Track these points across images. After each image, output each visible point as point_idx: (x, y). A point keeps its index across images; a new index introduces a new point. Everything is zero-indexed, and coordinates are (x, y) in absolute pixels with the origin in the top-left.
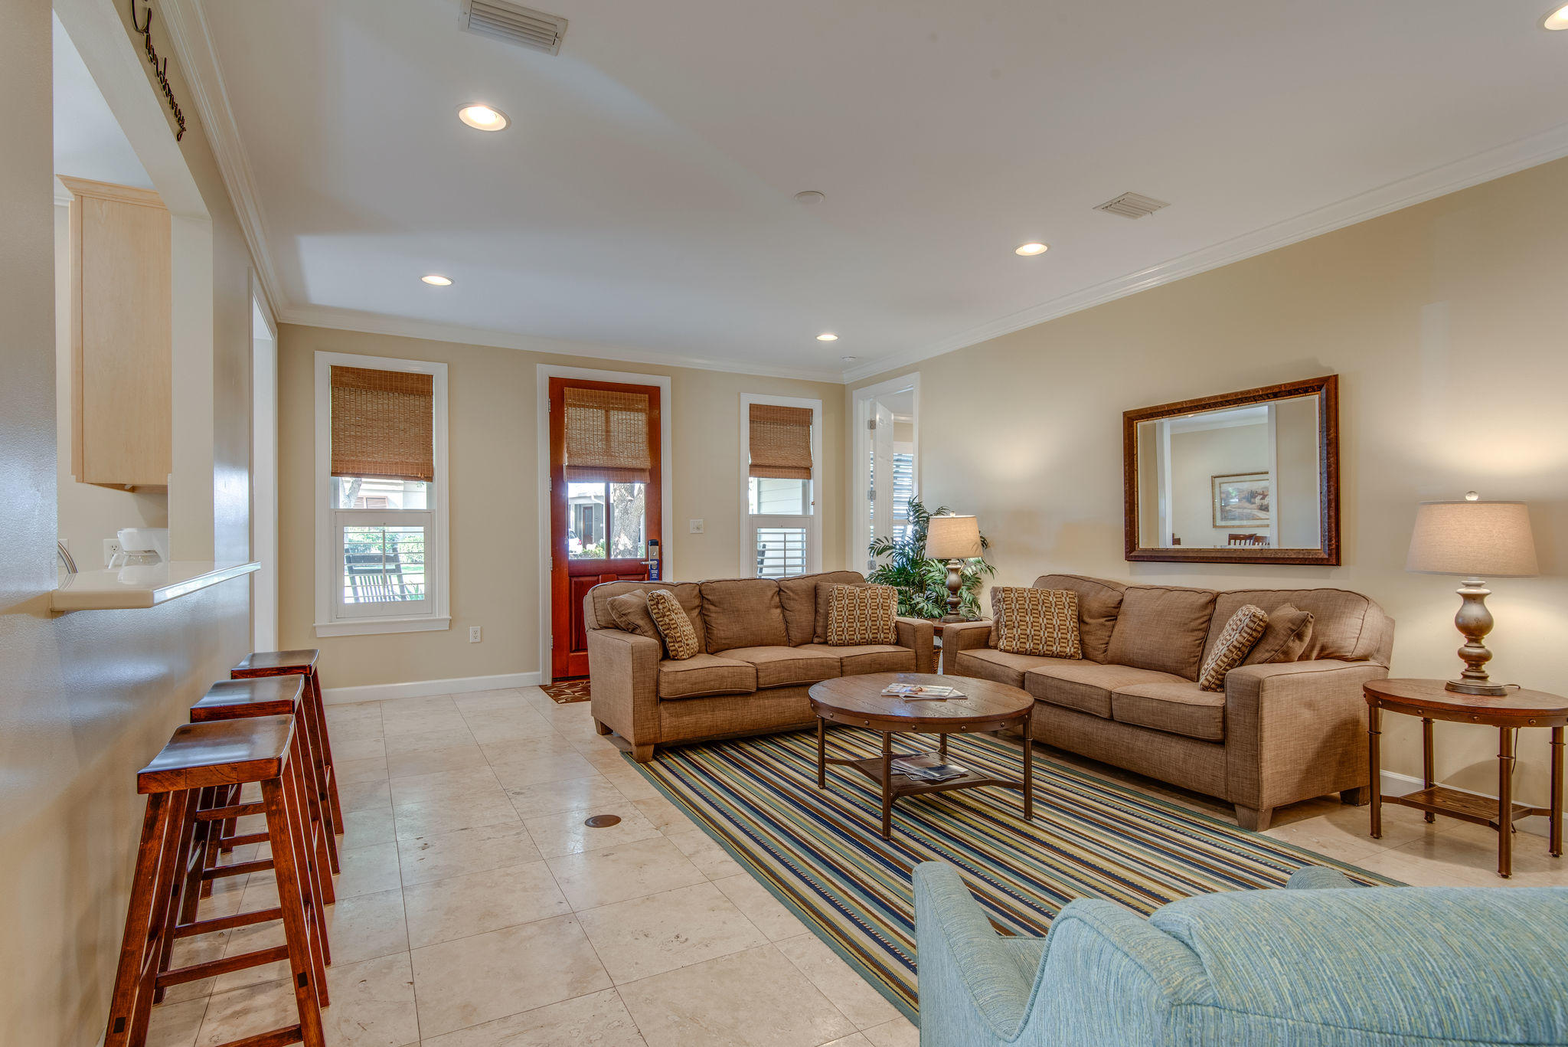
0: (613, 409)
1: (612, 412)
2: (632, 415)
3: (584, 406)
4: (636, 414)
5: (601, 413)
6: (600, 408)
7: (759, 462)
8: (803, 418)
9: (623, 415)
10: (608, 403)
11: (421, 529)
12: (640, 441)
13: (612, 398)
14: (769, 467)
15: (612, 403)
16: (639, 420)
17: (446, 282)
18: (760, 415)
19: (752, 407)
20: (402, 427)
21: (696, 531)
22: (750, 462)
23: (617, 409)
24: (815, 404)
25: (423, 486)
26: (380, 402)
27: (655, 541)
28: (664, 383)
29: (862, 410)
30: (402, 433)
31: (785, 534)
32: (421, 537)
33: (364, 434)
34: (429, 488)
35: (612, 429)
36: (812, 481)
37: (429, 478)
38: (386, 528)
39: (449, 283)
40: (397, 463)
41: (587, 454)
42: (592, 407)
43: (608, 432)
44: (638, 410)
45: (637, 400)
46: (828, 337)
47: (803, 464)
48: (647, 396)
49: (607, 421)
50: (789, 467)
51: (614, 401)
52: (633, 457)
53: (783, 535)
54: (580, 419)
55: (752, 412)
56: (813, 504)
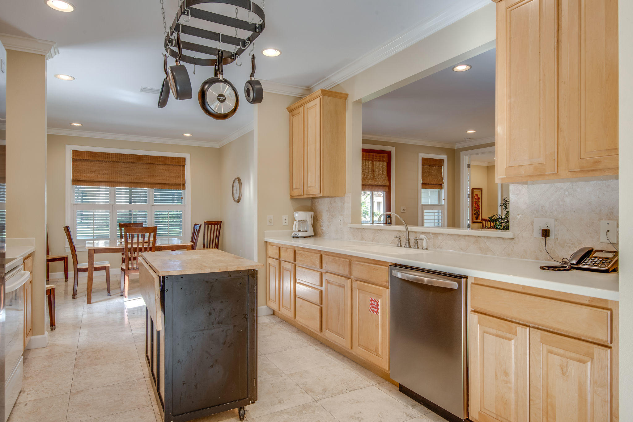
0: (375, 161)
2: (382, 163)
5: (371, 162)
6: (371, 160)
7: (425, 182)
8: (440, 163)
9: (379, 163)
10: (374, 158)
12: (384, 174)
14: (429, 184)
15: (375, 158)
16: (384, 165)
18: (426, 162)
19: (423, 159)
21: (403, 212)
22: (422, 182)
23: (377, 161)
24: (444, 157)
28: (392, 149)
29: (465, 159)
31: (435, 212)
35: (375, 169)
36: (443, 191)
42: (368, 160)
43: (373, 170)
44: (384, 161)
45: (383, 157)
47: (440, 183)
48: (387, 155)
49: (373, 166)
50: (436, 184)
51: (376, 157)
52: (382, 181)
53: (434, 213)
55: (423, 161)
56: (444, 200)
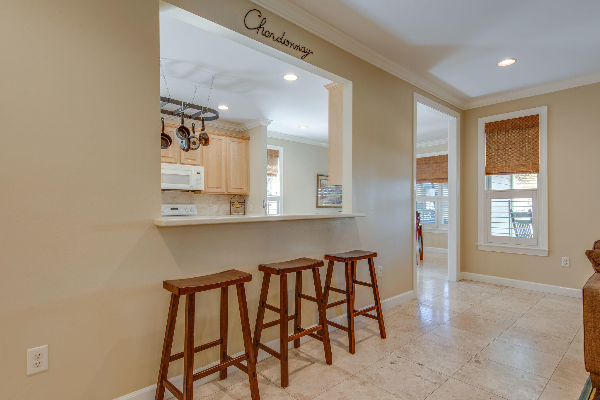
25: (535, 175)
26: (510, 135)
30: (521, 149)
33: (501, 153)
34: (538, 177)
37: (537, 171)
38: (512, 200)
40: (518, 165)
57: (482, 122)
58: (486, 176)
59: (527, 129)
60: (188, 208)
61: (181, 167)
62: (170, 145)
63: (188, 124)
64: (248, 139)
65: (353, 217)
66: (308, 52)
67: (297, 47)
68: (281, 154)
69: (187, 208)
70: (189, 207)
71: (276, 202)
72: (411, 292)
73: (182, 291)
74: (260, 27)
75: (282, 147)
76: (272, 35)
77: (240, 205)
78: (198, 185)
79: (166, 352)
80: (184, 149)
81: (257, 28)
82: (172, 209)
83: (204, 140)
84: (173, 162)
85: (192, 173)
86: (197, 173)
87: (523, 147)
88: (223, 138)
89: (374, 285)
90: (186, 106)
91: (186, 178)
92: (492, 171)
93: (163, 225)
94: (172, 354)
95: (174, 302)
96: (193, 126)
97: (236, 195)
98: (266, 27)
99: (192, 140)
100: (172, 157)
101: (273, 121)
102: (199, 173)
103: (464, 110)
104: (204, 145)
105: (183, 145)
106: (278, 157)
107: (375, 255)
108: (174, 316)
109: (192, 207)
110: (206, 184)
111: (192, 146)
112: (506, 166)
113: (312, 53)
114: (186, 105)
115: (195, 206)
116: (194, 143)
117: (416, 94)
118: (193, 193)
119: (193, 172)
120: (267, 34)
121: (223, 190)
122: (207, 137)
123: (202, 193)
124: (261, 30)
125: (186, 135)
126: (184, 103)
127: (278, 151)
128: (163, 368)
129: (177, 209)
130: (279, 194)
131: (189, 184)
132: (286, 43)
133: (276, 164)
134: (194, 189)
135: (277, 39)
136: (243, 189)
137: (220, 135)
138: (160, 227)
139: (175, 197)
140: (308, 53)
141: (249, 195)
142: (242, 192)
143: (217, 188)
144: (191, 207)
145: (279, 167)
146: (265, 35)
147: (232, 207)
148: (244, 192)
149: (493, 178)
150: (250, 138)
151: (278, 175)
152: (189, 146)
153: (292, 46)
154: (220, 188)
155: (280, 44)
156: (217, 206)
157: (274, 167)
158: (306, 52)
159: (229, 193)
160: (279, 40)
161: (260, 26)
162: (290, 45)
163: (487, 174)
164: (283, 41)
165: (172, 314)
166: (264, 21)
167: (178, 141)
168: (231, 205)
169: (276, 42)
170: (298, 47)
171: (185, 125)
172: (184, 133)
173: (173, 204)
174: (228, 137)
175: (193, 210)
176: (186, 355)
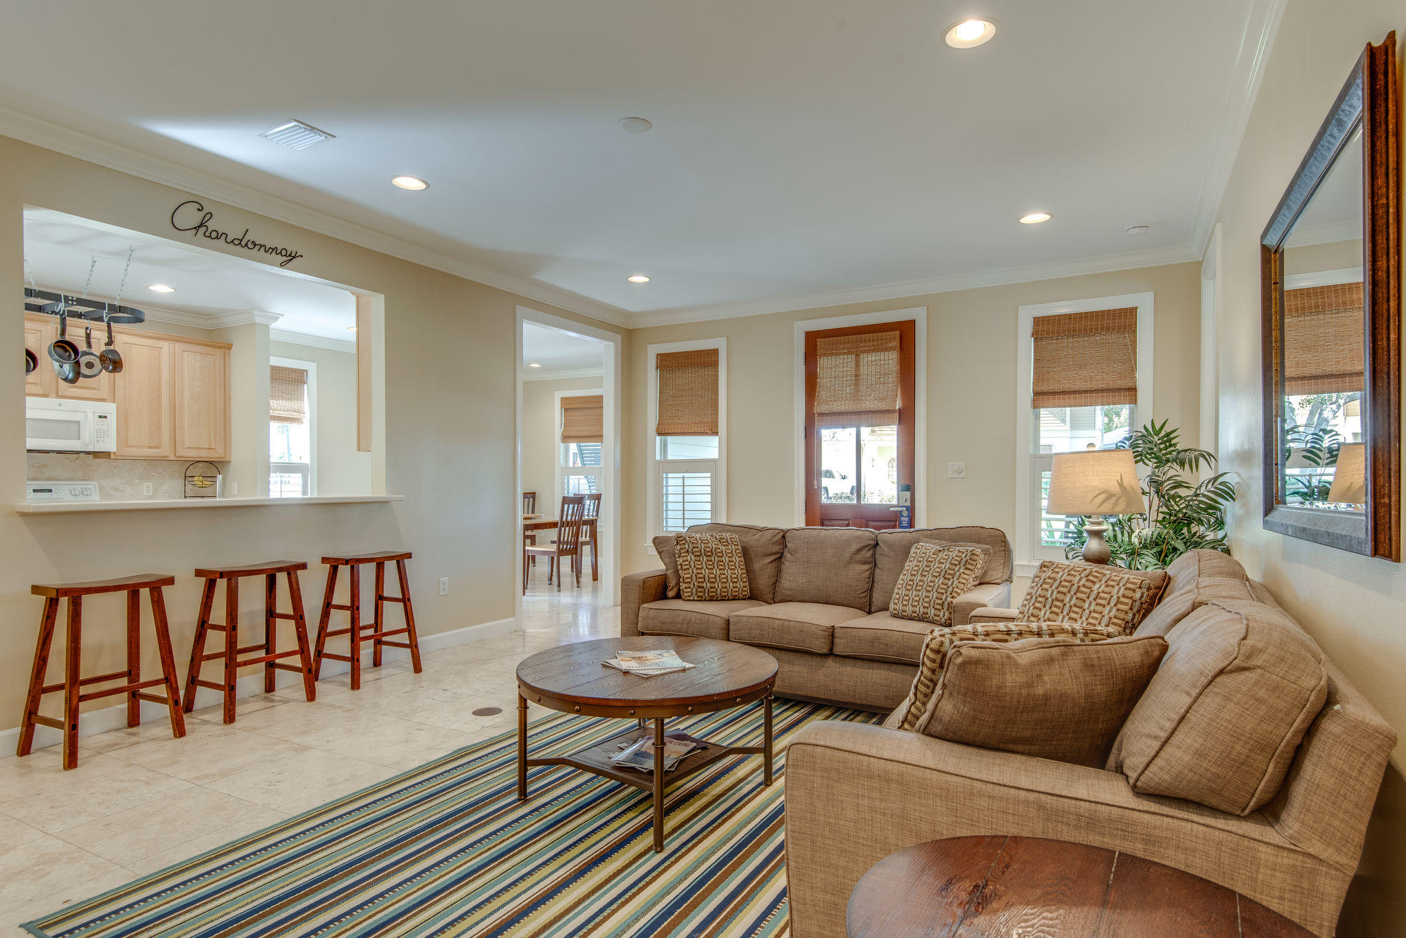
0: (861, 352)
1: (862, 356)
2: (882, 355)
3: (832, 354)
4: (887, 353)
5: (852, 358)
6: (849, 353)
7: (1045, 388)
8: (1124, 321)
9: (872, 357)
10: (857, 347)
11: (709, 475)
12: (890, 380)
13: (861, 341)
14: (1064, 393)
15: (861, 347)
16: (890, 360)
17: (645, 279)
18: (1050, 329)
19: (1039, 320)
20: (700, 393)
21: (956, 475)
22: (1033, 388)
23: (865, 352)
25: (715, 439)
26: (686, 375)
27: (908, 486)
28: (919, 315)
30: (700, 398)
32: (708, 482)
33: (676, 402)
34: (718, 442)
35: (862, 373)
37: (716, 433)
38: (686, 475)
39: (647, 280)
40: (695, 423)
41: (835, 401)
42: (843, 353)
43: (857, 376)
44: (890, 349)
45: (886, 339)
46: (1035, 218)
47: (1123, 383)
48: (900, 332)
49: (857, 365)
50: (1097, 391)
51: (862, 344)
52: (880, 400)
54: (832, 367)
55: (1038, 327)
57: (652, 352)
58: (658, 438)
59: (706, 369)
60: (78, 488)
61: (60, 405)
62: (34, 368)
63: (76, 333)
64: (229, 347)
65: (388, 502)
66: (293, 255)
67: (271, 250)
68: (312, 378)
69: (74, 490)
70: (78, 486)
71: (300, 475)
72: (512, 619)
73: (61, 592)
74: (199, 227)
75: (315, 364)
76: (224, 236)
77: (208, 483)
78: (103, 441)
79: (36, 679)
80: (66, 379)
81: (195, 228)
82: (35, 491)
83: (113, 362)
84: (41, 392)
85: (87, 416)
86: (100, 417)
87: (701, 396)
88: (166, 345)
89: (405, 600)
90: (70, 302)
91: (73, 427)
92: (668, 429)
93: (31, 511)
94: (45, 685)
95: (48, 612)
96: (88, 332)
97: (198, 462)
98: (212, 225)
99: (83, 360)
100: (36, 384)
101: (283, 315)
102: (106, 417)
103: (630, 328)
104: (111, 372)
105: (65, 373)
106: (305, 383)
107: (409, 556)
108: (50, 631)
109: (89, 486)
110: (122, 438)
111: (84, 370)
112: (682, 424)
113: (302, 256)
114: (70, 300)
115: (95, 483)
116: (90, 365)
117: (519, 308)
118: (91, 457)
119: (90, 415)
120: (214, 234)
121: (165, 451)
122: (116, 358)
123: (112, 457)
124: (203, 230)
125: (70, 355)
126: (66, 298)
127: (305, 371)
128: (32, 701)
129: (50, 491)
130: (306, 460)
131: (79, 439)
132: (250, 245)
133: (300, 398)
134: (90, 449)
135: (233, 241)
136: (214, 449)
137: (157, 339)
138: (24, 515)
139: (44, 466)
140: (294, 257)
141: (229, 462)
142: (212, 456)
143: (150, 447)
144: (86, 486)
145: (306, 405)
146: (210, 237)
147: (189, 487)
148: (218, 456)
149: (670, 439)
150: (232, 345)
151: (306, 419)
152: (78, 374)
153: (263, 249)
154: (157, 447)
155: (239, 247)
156: (150, 484)
157: (294, 405)
158: (290, 255)
159: (179, 457)
160: (237, 242)
161: (201, 224)
162: (258, 247)
163: (659, 434)
164: (243, 243)
165: (45, 628)
166: (209, 216)
167: (50, 365)
168: (186, 481)
169: (231, 245)
170: (274, 250)
171: (67, 338)
172: (66, 351)
173: (38, 480)
174: (176, 344)
175: (89, 492)
176: (67, 687)
